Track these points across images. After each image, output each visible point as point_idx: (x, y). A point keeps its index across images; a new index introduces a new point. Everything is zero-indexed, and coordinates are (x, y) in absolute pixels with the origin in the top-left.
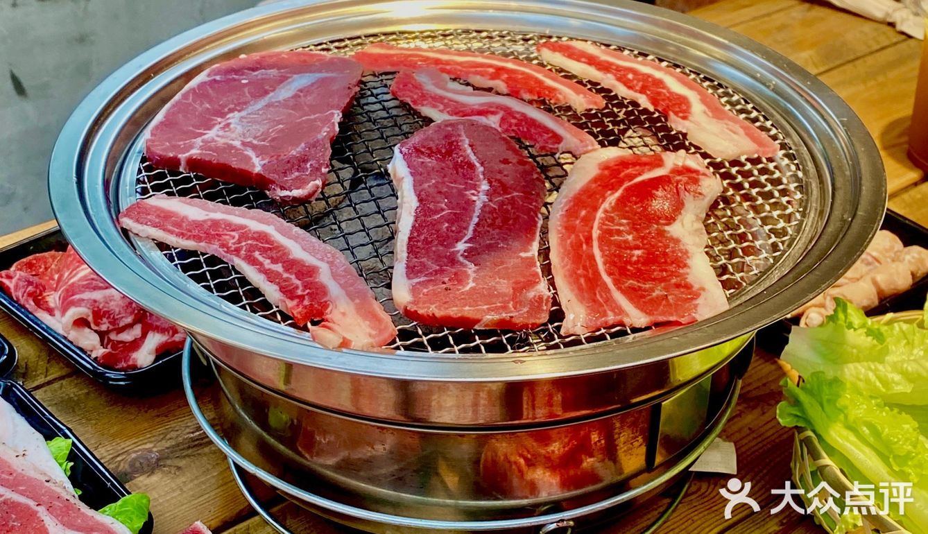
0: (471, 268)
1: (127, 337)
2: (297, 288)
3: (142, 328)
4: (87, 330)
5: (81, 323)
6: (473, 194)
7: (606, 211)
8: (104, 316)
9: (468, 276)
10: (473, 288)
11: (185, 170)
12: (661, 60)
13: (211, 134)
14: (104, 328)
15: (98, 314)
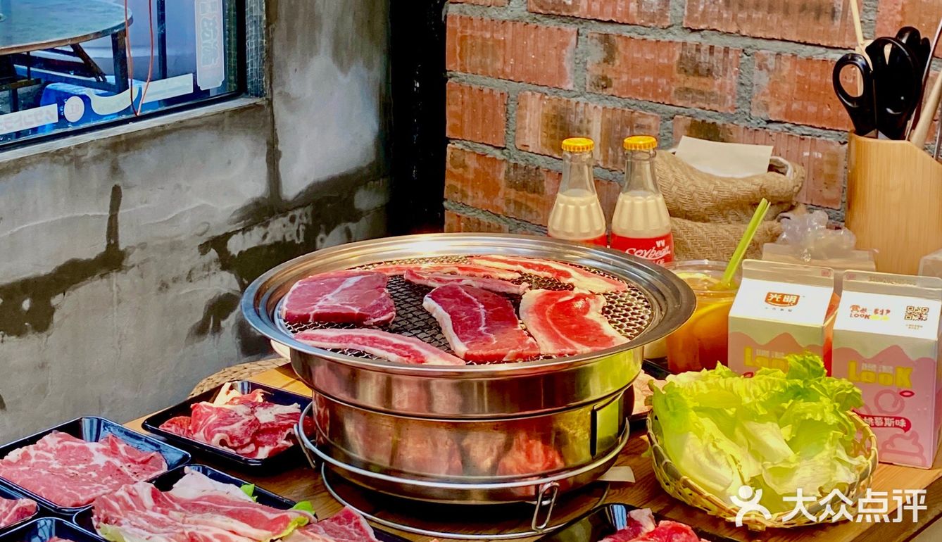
0: (492, 336)
1: (248, 450)
3: (256, 445)
4: (225, 447)
6: (477, 309)
8: (234, 438)
9: (492, 339)
13: (320, 303)
14: (236, 445)
15: (231, 439)
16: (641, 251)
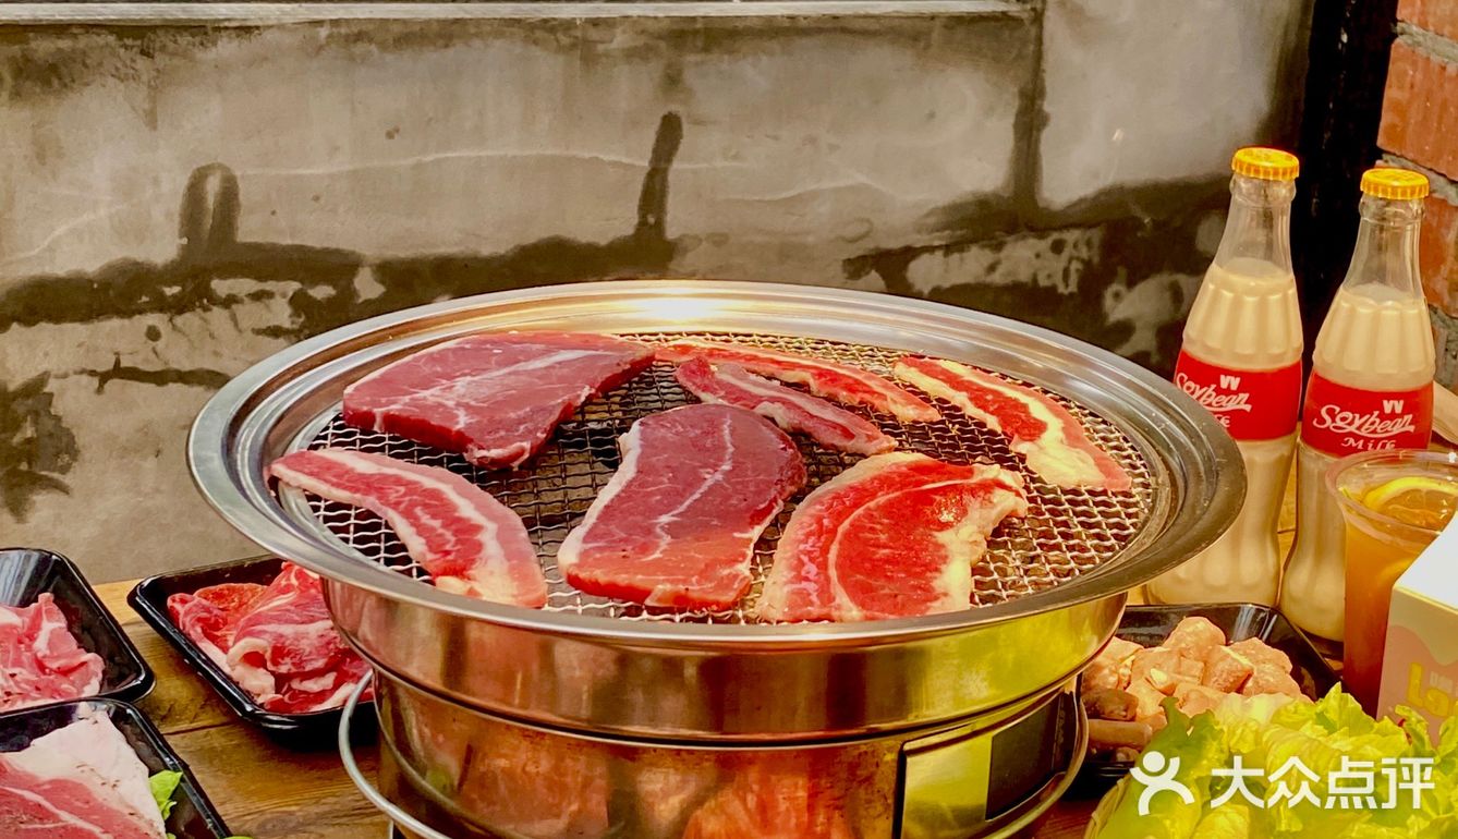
0: (665, 541)
1: (313, 686)
2: (448, 542)
3: (336, 678)
4: (262, 670)
5: (254, 659)
6: (708, 473)
7: (869, 509)
8: (289, 654)
9: (657, 547)
10: (659, 559)
11: (380, 428)
12: (1046, 392)
13: (425, 393)
14: (283, 669)
15: (279, 652)
16: (1349, 415)
